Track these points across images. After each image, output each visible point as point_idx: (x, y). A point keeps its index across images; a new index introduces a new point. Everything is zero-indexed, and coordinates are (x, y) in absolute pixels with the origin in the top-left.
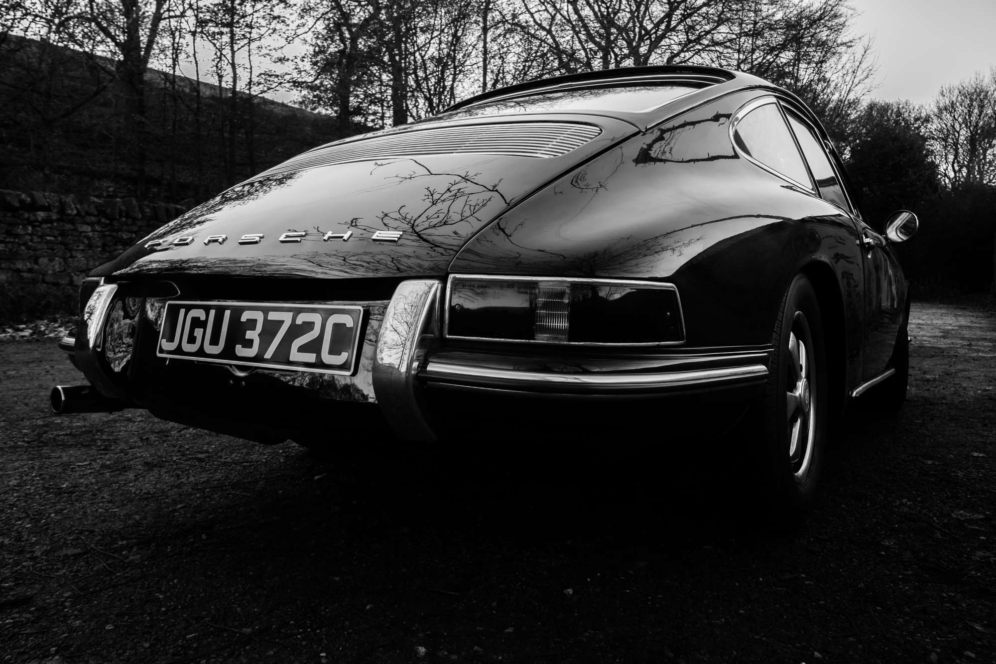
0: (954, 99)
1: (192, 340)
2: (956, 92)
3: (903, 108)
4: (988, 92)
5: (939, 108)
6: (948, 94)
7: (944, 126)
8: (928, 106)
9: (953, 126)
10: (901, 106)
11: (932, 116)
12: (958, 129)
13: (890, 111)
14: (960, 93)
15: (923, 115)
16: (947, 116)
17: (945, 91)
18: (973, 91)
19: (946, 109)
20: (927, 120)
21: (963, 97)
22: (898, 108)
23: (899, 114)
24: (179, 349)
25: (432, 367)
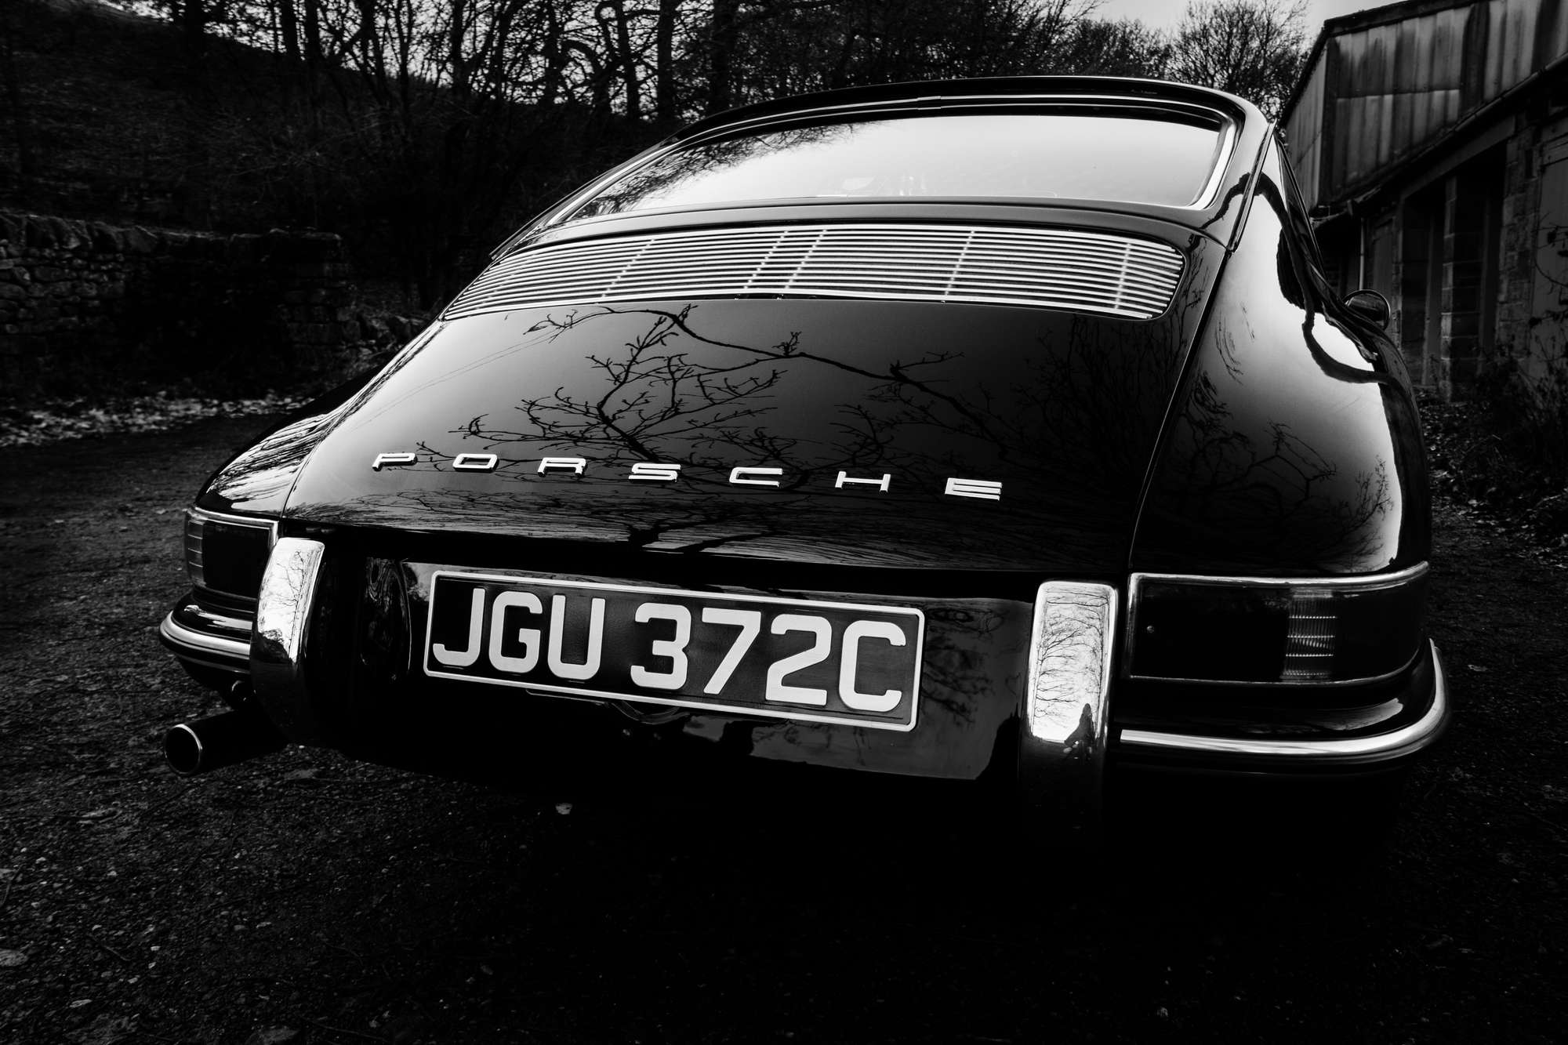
0: (1207, 22)
1: (513, 648)
2: (1210, 12)
3: (1131, 32)
4: (1254, 13)
5: (1184, 35)
6: (1199, 14)
7: (1191, 64)
8: (1169, 32)
9: (1205, 67)
10: (1128, 30)
11: (1175, 49)
12: (1212, 72)
13: (1111, 38)
14: (1215, 13)
15: (1162, 45)
16: (1196, 49)
17: (1194, 8)
18: (1234, 9)
19: (1194, 38)
20: (1167, 53)
21: (1219, 20)
22: (1124, 32)
23: (1125, 42)
24: (483, 665)
25: (1127, 736)
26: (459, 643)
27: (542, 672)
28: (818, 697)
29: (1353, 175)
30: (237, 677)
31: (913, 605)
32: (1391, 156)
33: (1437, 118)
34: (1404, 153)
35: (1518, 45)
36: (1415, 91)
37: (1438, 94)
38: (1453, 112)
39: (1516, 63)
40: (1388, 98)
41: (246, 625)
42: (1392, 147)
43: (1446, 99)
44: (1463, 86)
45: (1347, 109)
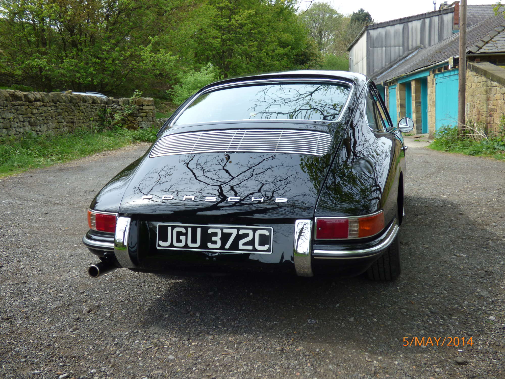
1: (179, 241)
24: (172, 245)
25: (316, 251)
26: (165, 240)
27: (186, 246)
28: (251, 247)
29: (375, 70)
30: (105, 252)
31: (270, 226)
32: (386, 65)
33: (397, 55)
34: (389, 64)
35: (416, 35)
36: (391, 47)
37: (397, 48)
38: (401, 53)
39: (416, 40)
40: (384, 48)
41: (113, 239)
42: (386, 62)
43: (399, 49)
44: (403, 46)
45: (373, 51)
